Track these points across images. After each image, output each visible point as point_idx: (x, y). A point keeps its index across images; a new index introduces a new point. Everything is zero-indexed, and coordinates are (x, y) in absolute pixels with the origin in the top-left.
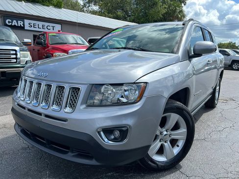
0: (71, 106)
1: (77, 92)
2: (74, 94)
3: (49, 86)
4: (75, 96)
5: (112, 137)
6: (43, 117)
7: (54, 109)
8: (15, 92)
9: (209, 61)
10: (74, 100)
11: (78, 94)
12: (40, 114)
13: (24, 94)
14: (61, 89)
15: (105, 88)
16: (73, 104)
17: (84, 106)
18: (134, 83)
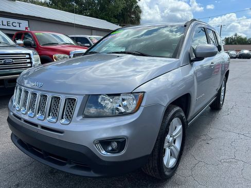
0: (68, 117)
1: (73, 103)
2: (71, 104)
3: (44, 97)
4: (72, 107)
5: (110, 148)
6: (39, 128)
7: (50, 120)
8: (10, 101)
9: (212, 63)
10: (70, 111)
11: (74, 105)
12: (36, 125)
13: (19, 104)
14: (56, 99)
15: (102, 98)
16: (70, 116)
17: (81, 117)
18: (131, 93)
